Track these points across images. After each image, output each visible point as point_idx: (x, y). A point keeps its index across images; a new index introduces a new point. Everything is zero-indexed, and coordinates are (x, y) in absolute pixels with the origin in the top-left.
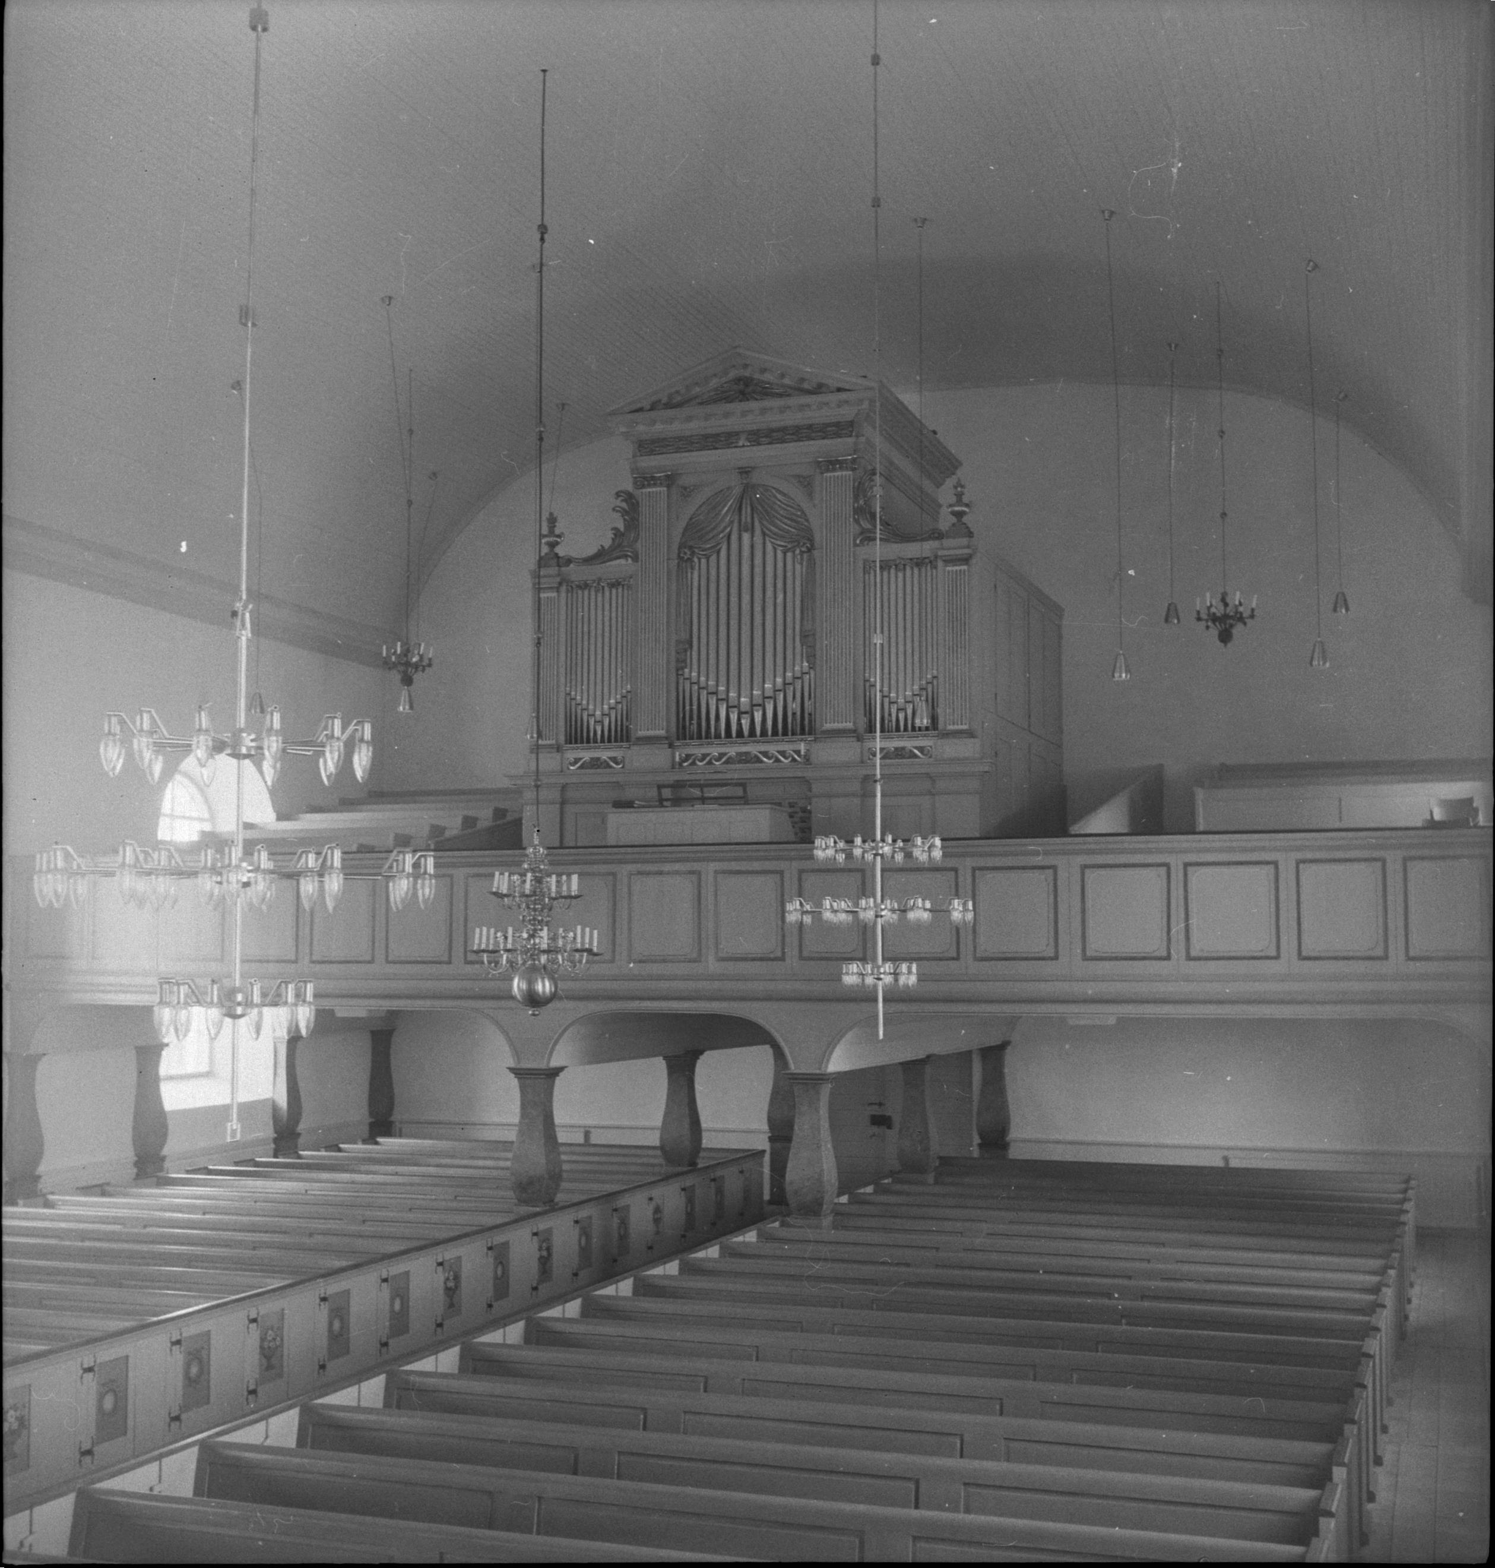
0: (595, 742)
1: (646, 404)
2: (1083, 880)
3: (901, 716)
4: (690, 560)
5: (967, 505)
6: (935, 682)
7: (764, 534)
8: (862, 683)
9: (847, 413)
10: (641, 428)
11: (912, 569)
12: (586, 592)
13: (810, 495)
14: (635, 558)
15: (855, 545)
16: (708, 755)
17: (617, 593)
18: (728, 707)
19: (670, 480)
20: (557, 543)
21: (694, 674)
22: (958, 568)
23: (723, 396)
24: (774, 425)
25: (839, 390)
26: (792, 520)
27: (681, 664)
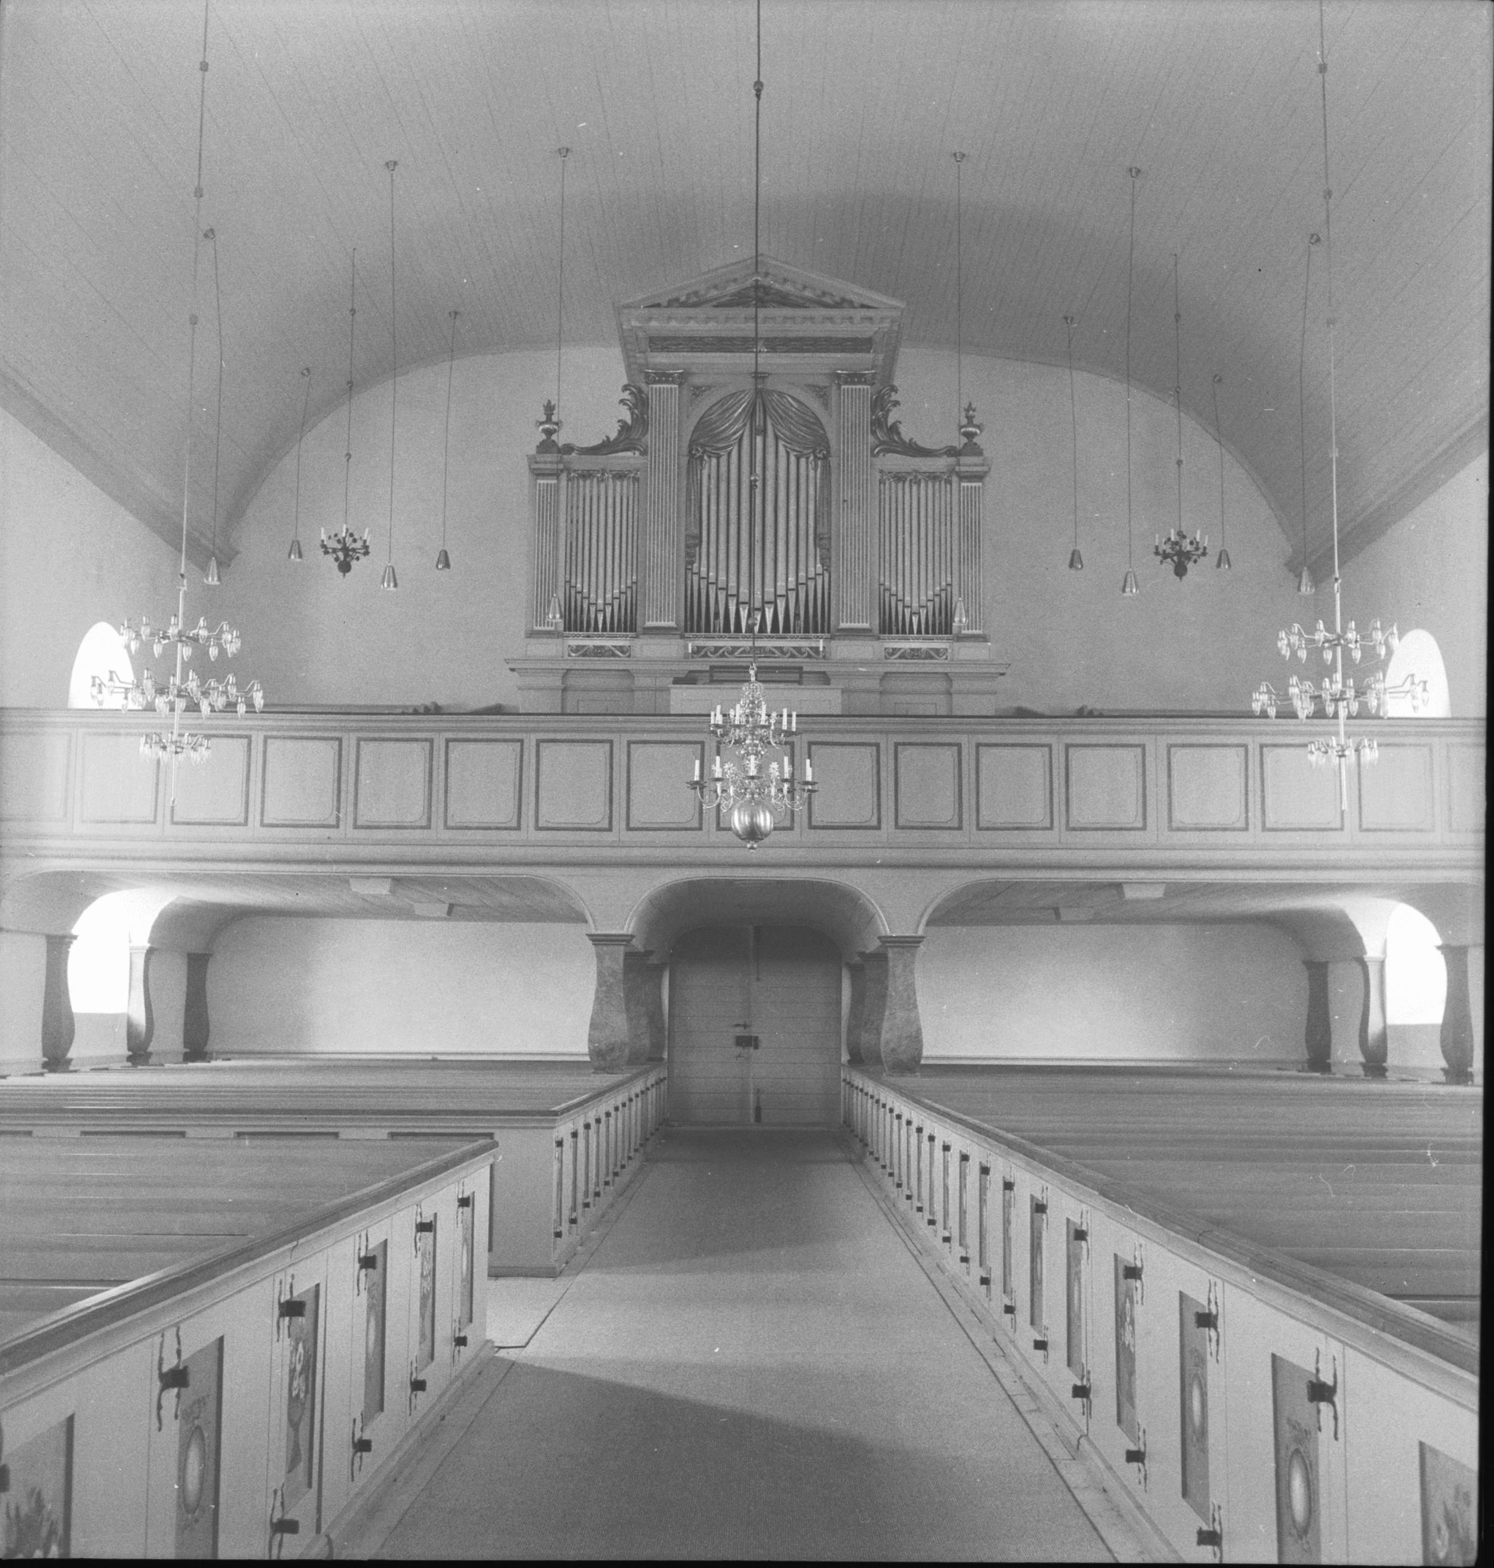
0: (596, 629)
1: (664, 301)
2: (1169, 759)
3: (915, 619)
4: (701, 458)
5: (978, 427)
6: (949, 589)
7: (777, 438)
8: (877, 586)
9: (865, 330)
10: (654, 324)
11: (927, 482)
12: (588, 482)
13: (826, 405)
14: (644, 453)
15: (873, 455)
16: (721, 648)
17: (622, 486)
18: (738, 604)
19: (682, 379)
20: (555, 431)
21: (704, 569)
22: (974, 484)
23: (739, 300)
24: (791, 335)
25: (863, 306)
26: (805, 426)
27: (690, 559)
